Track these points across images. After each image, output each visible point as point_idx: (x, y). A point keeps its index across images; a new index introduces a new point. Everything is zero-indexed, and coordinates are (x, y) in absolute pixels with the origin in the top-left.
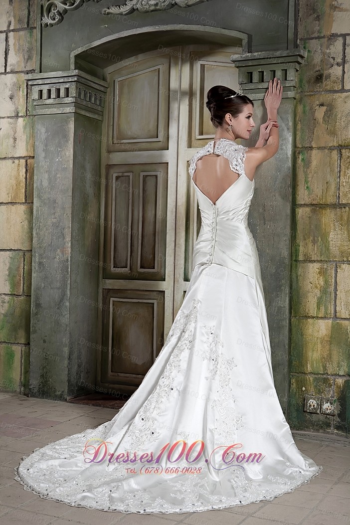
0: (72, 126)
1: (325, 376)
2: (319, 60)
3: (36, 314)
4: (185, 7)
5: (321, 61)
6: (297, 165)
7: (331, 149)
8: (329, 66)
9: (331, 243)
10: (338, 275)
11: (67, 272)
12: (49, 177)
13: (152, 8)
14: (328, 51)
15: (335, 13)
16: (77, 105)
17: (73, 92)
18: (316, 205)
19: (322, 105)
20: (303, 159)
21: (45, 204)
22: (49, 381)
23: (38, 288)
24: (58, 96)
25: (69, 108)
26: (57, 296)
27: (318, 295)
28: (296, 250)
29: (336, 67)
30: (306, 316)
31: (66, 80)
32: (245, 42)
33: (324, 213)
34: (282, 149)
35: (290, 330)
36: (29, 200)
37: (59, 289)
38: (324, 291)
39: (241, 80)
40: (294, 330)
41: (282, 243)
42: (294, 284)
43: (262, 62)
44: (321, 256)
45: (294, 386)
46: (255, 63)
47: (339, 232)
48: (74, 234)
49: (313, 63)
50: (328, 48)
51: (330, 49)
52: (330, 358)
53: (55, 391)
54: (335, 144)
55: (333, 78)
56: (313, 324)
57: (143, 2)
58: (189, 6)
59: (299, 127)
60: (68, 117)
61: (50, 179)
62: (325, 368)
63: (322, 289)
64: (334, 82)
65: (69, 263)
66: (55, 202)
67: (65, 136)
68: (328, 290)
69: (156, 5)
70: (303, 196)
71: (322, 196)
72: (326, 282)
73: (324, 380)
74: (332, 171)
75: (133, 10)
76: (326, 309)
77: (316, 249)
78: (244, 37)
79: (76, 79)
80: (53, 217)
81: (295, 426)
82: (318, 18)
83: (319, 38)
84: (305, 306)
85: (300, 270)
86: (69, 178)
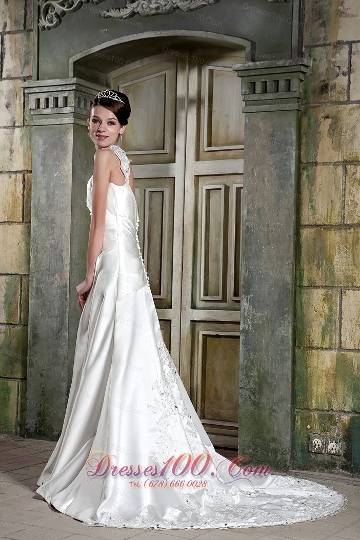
0: (71, 137)
1: (330, 413)
2: (325, 70)
3: (33, 345)
4: (187, 11)
5: (327, 70)
6: (302, 182)
7: (336, 164)
8: (335, 76)
9: (336, 267)
10: (343, 302)
11: (66, 298)
12: (47, 194)
13: (154, 12)
14: (333, 60)
15: (341, 18)
16: (76, 115)
17: (72, 101)
18: (321, 225)
19: (327, 117)
20: (307, 176)
21: (42, 223)
22: (47, 419)
23: (35, 317)
24: (56, 105)
25: (68, 119)
26: (55, 325)
27: (323, 324)
28: (300, 275)
29: (341, 76)
30: (310, 347)
31: (64, 88)
32: (248, 49)
33: (328, 234)
34: (285, 165)
35: (294, 362)
36: (26, 219)
37: (57, 317)
38: (329, 319)
39: (244, 91)
40: (298, 362)
41: (285, 267)
42: (298, 312)
43: (265, 72)
44: (326, 281)
45: (298, 423)
46: (258, 72)
47: (344, 255)
48: (74, 257)
49: (319, 72)
50: (333, 56)
51: (336, 58)
52: (335, 392)
53: (52, 432)
54: (341, 160)
55: (338, 89)
56: (318, 356)
57: (144, 5)
58: (191, 10)
59: (304, 140)
60: (67, 129)
61: (48, 197)
62: (330, 403)
63: (327, 318)
64: (340, 93)
65: (68, 288)
66: (53, 221)
67: (64, 150)
68: (333, 318)
69: (157, 8)
70: (307, 216)
71: (327, 216)
72: (331, 309)
73: (329, 417)
74: (337, 188)
75: (134, 14)
76: (331, 339)
77: (320, 274)
78: (247, 44)
79: (74, 87)
80: (51, 238)
81: (300, 466)
82: (324, 24)
83: (324, 45)
84: (309, 336)
85: (304, 296)
86: (67, 195)
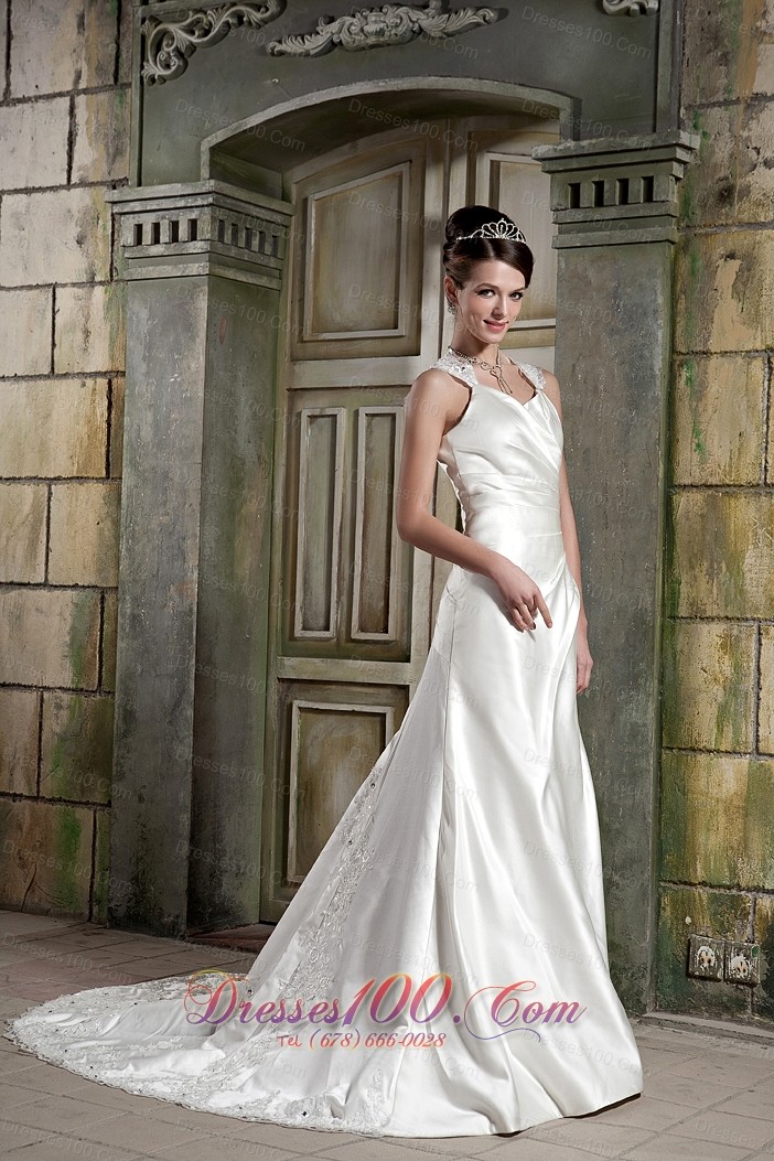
0: (203, 303)
1: (734, 892)
2: (726, 155)
3: (125, 735)
4: (441, 38)
5: (731, 156)
6: (678, 394)
7: (750, 355)
8: (747, 168)
9: (748, 575)
10: (762, 652)
11: (190, 638)
12: (155, 420)
13: (372, 40)
14: (745, 134)
15: (762, 46)
16: (214, 257)
17: (205, 229)
18: (717, 486)
19: (731, 256)
20: (689, 379)
21: (145, 480)
22: (150, 891)
23: (129, 676)
24: (175, 238)
25: (197, 265)
26: (168, 693)
27: (720, 700)
28: (673, 593)
29: (761, 169)
30: (693, 748)
31: (190, 202)
32: (564, 116)
33: (733, 504)
34: (641, 357)
35: (660, 781)
36: (111, 474)
37: (172, 677)
38: (733, 690)
39: (555, 202)
40: (668, 779)
41: (640, 576)
42: (669, 672)
43: (601, 161)
44: (726, 606)
45: (667, 913)
46: (585, 162)
47: (766, 551)
48: (207, 551)
49: (713, 160)
50: (745, 126)
51: (750, 130)
52: (746, 848)
53: (161, 916)
54: (759, 346)
55: (755, 195)
56: (709, 766)
57: (353, 27)
58: (448, 35)
59: (681, 306)
60: (196, 286)
61: (156, 425)
62: (733, 870)
63: (728, 684)
64: (759, 204)
65: (194, 617)
66: (166, 476)
67: (190, 328)
68: (742, 687)
69: (381, 33)
70: (689, 467)
71: (730, 466)
72: (737, 667)
73: (730, 902)
74: (751, 407)
75: (332, 45)
76: (737, 732)
77: (715, 591)
78: (563, 103)
79: (210, 200)
80: (162, 511)
81: (669, 1005)
82: (725, 59)
83: (726, 103)
84: (691, 724)
85: (681, 639)
86: (195, 422)
